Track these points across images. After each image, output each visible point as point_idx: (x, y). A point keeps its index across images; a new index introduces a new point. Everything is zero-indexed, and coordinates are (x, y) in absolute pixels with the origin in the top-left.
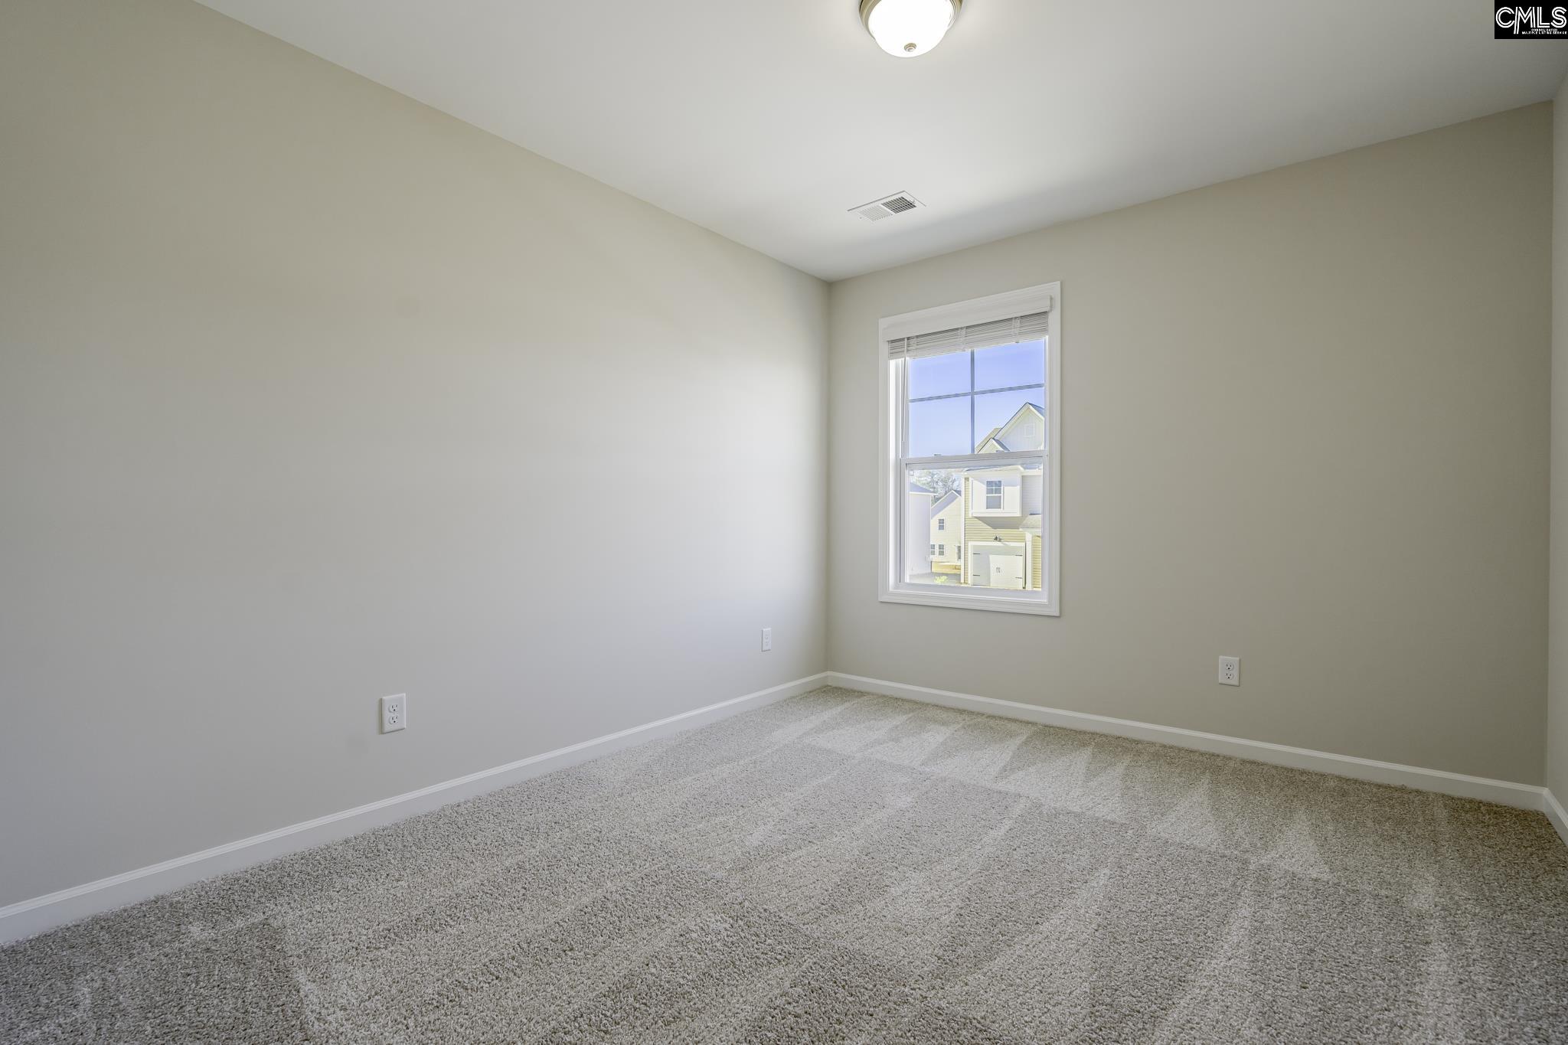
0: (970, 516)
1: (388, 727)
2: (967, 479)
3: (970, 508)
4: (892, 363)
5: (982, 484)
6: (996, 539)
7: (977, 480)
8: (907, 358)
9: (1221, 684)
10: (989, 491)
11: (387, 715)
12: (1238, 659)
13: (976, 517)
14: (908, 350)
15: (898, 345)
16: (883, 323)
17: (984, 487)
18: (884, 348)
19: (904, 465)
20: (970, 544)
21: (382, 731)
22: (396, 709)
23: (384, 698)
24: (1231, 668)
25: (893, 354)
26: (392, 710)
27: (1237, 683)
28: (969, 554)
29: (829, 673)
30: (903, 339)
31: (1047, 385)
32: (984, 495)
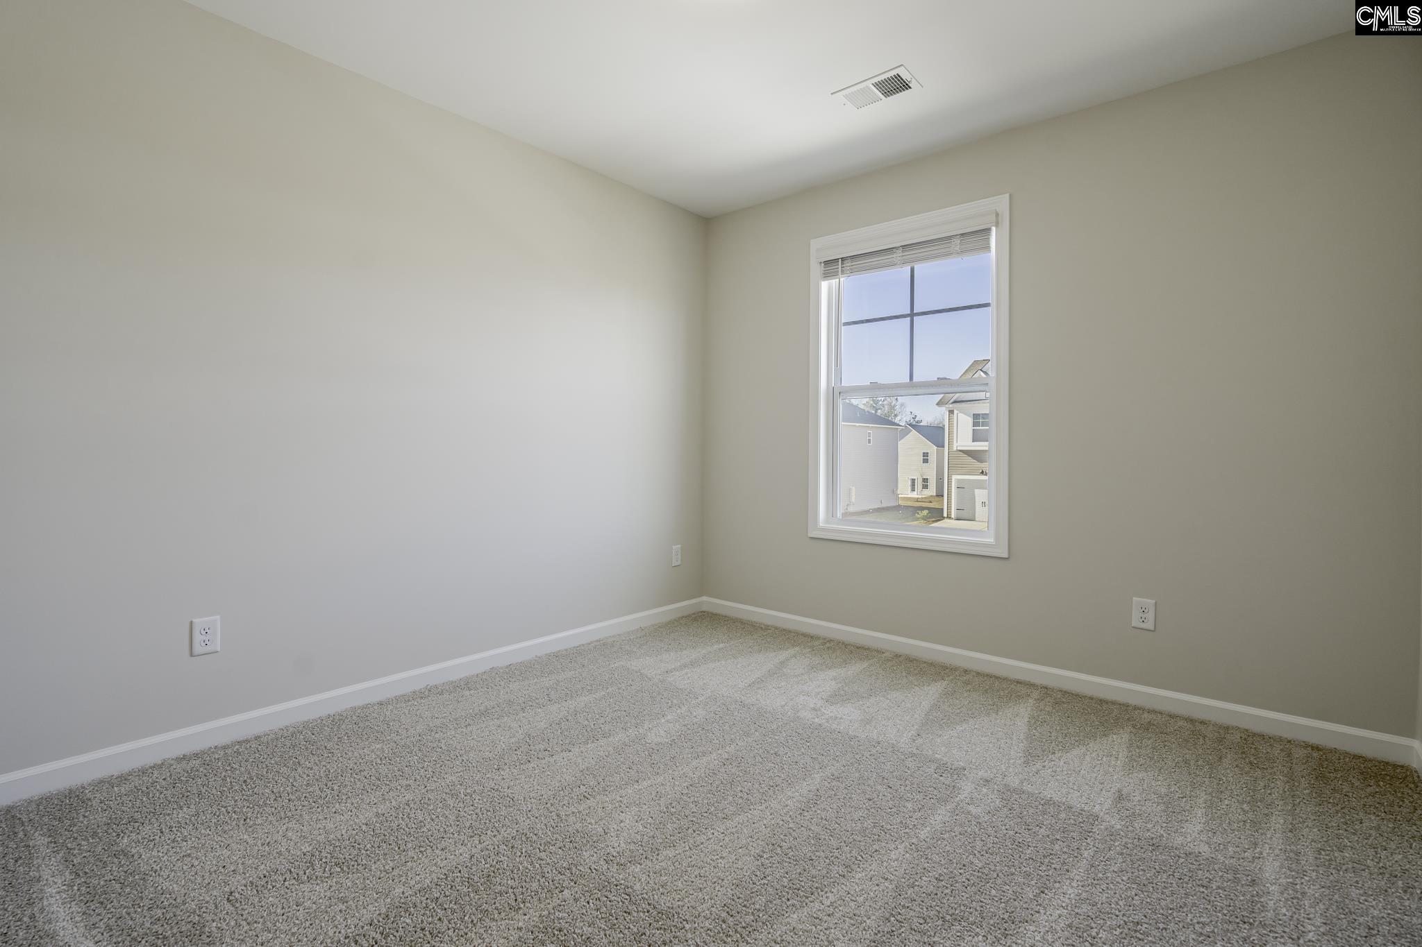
0: (955, 449)
1: (198, 649)
2: (951, 412)
3: (955, 442)
4: (824, 285)
5: (969, 418)
6: (982, 472)
7: (963, 413)
8: (842, 279)
9: (1134, 627)
10: (975, 424)
11: (198, 638)
12: (1154, 601)
13: (960, 451)
14: (842, 271)
15: (831, 267)
16: (815, 244)
17: (970, 420)
18: (816, 269)
19: (836, 394)
20: (954, 478)
21: (192, 655)
22: (208, 631)
23: (194, 620)
24: (1146, 611)
25: (827, 275)
26: (204, 633)
27: (1152, 628)
28: (953, 490)
29: (704, 598)
30: (838, 259)
31: (994, 304)
32: (970, 428)
